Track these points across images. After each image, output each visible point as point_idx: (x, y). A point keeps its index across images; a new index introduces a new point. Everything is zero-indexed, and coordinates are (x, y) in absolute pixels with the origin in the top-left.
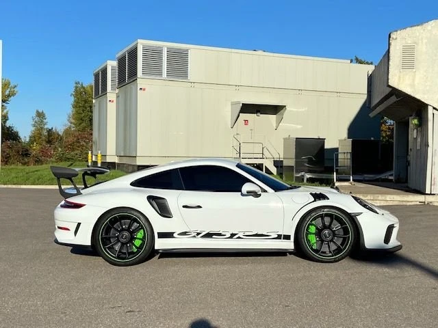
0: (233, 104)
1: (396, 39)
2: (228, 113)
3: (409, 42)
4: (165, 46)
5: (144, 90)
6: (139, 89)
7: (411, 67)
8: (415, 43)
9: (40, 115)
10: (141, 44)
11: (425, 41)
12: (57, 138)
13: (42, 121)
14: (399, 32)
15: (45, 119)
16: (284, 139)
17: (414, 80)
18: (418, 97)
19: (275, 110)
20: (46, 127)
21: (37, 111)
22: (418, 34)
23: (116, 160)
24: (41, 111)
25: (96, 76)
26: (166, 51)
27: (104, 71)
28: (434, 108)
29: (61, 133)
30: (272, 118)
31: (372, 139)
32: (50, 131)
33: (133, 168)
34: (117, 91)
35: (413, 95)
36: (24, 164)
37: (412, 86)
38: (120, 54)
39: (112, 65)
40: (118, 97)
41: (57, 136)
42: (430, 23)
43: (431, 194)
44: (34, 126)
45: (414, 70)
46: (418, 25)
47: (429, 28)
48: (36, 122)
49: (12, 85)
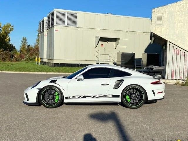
0: (96, 37)
1: (154, 12)
2: (94, 41)
3: (160, 13)
4: (67, 11)
5: (57, 30)
6: (55, 30)
7: (161, 24)
8: (162, 14)
9: (24, 39)
10: (56, 11)
11: (167, 13)
12: (32, 49)
13: (25, 42)
14: (156, 9)
15: (27, 41)
16: (117, 53)
17: (161, 30)
18: (163, 37)
19: (115, 40)
20: (27, 44)
21: (23, 38)
22: (164, 10)
23: (47, 61)
24: (24, 37)
25: (40, 24)
26: (67, 14)
27: (43, 22)
28: (170, 42)
29: (33, 47)
30: (114, 44)
31: (157, 53)
32: (28, 46)
33: (52, 64)
34: (47, 31)
35: (161, 36)
36: (12, 61)
37: (161, 32)
38: (48, 15)
39: (46, 19)
40: (47, 33)
41: (31, 48)
42: (169, 5)
43: (167, 79)
44: (22, 44)
45: (162, 26)
46: (164, 6)
47: (169, 7)
48: (22, 42)
49: (11, 26)
